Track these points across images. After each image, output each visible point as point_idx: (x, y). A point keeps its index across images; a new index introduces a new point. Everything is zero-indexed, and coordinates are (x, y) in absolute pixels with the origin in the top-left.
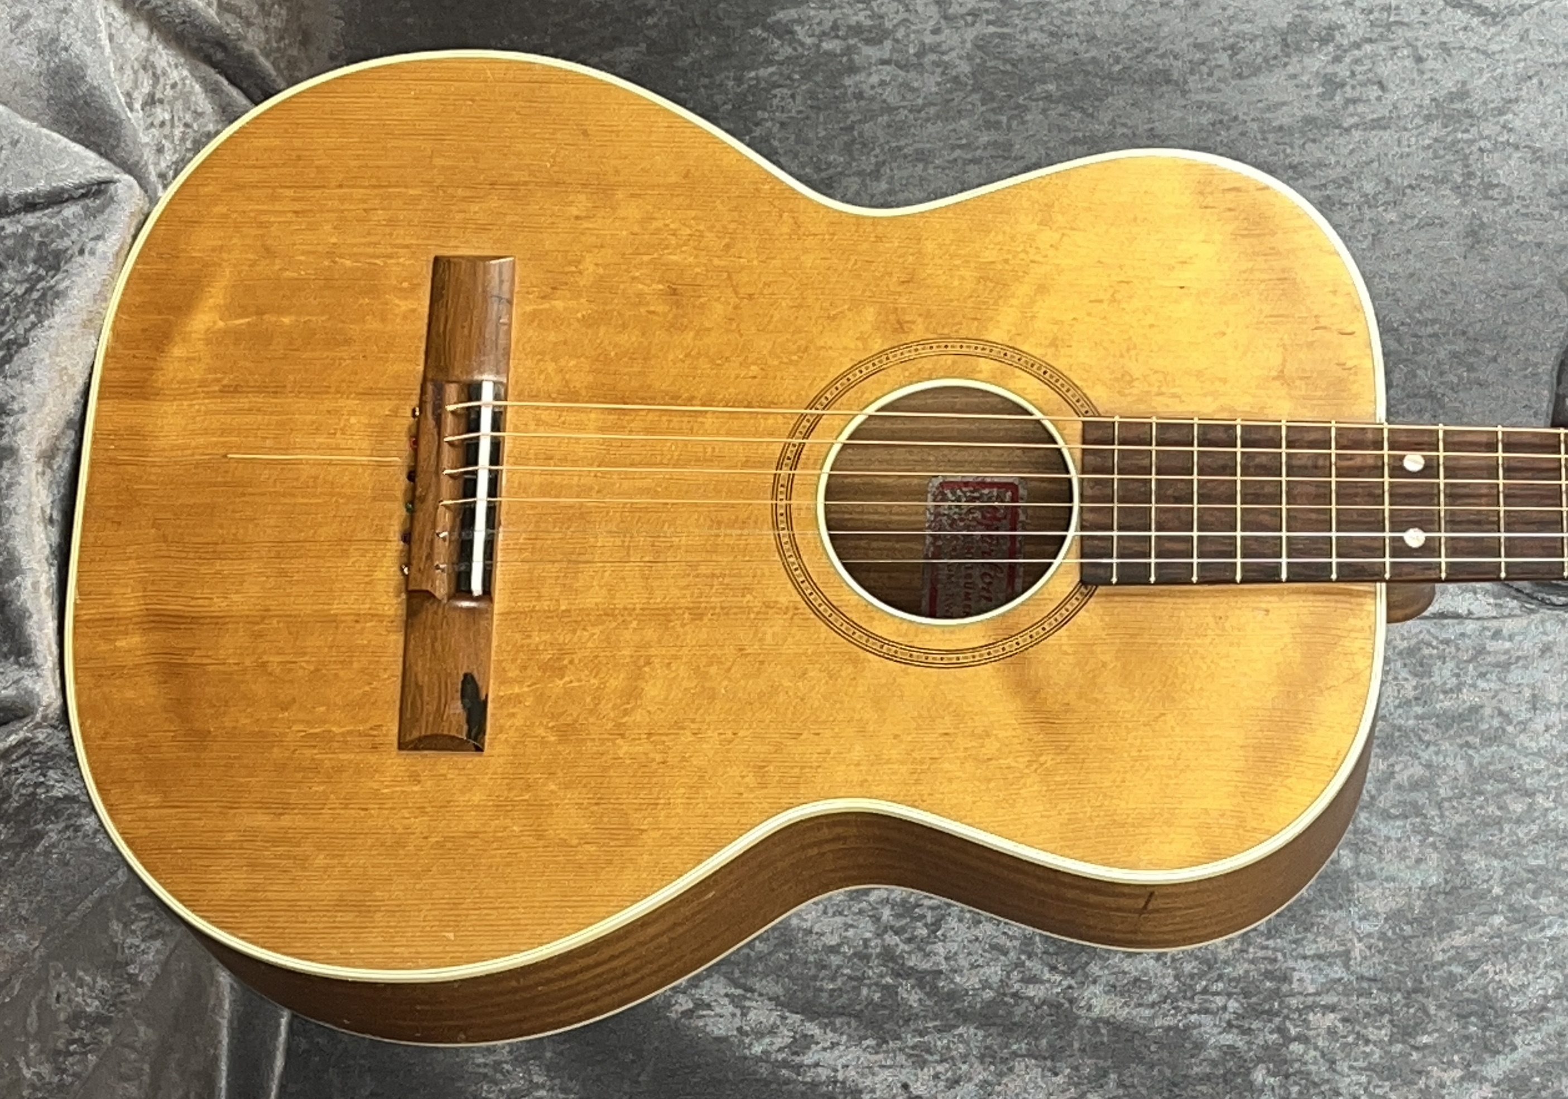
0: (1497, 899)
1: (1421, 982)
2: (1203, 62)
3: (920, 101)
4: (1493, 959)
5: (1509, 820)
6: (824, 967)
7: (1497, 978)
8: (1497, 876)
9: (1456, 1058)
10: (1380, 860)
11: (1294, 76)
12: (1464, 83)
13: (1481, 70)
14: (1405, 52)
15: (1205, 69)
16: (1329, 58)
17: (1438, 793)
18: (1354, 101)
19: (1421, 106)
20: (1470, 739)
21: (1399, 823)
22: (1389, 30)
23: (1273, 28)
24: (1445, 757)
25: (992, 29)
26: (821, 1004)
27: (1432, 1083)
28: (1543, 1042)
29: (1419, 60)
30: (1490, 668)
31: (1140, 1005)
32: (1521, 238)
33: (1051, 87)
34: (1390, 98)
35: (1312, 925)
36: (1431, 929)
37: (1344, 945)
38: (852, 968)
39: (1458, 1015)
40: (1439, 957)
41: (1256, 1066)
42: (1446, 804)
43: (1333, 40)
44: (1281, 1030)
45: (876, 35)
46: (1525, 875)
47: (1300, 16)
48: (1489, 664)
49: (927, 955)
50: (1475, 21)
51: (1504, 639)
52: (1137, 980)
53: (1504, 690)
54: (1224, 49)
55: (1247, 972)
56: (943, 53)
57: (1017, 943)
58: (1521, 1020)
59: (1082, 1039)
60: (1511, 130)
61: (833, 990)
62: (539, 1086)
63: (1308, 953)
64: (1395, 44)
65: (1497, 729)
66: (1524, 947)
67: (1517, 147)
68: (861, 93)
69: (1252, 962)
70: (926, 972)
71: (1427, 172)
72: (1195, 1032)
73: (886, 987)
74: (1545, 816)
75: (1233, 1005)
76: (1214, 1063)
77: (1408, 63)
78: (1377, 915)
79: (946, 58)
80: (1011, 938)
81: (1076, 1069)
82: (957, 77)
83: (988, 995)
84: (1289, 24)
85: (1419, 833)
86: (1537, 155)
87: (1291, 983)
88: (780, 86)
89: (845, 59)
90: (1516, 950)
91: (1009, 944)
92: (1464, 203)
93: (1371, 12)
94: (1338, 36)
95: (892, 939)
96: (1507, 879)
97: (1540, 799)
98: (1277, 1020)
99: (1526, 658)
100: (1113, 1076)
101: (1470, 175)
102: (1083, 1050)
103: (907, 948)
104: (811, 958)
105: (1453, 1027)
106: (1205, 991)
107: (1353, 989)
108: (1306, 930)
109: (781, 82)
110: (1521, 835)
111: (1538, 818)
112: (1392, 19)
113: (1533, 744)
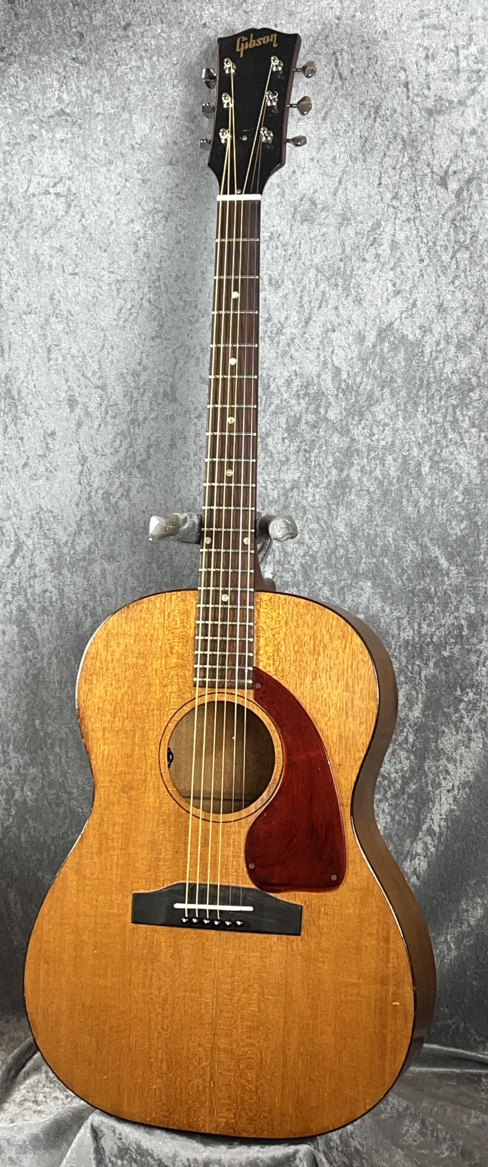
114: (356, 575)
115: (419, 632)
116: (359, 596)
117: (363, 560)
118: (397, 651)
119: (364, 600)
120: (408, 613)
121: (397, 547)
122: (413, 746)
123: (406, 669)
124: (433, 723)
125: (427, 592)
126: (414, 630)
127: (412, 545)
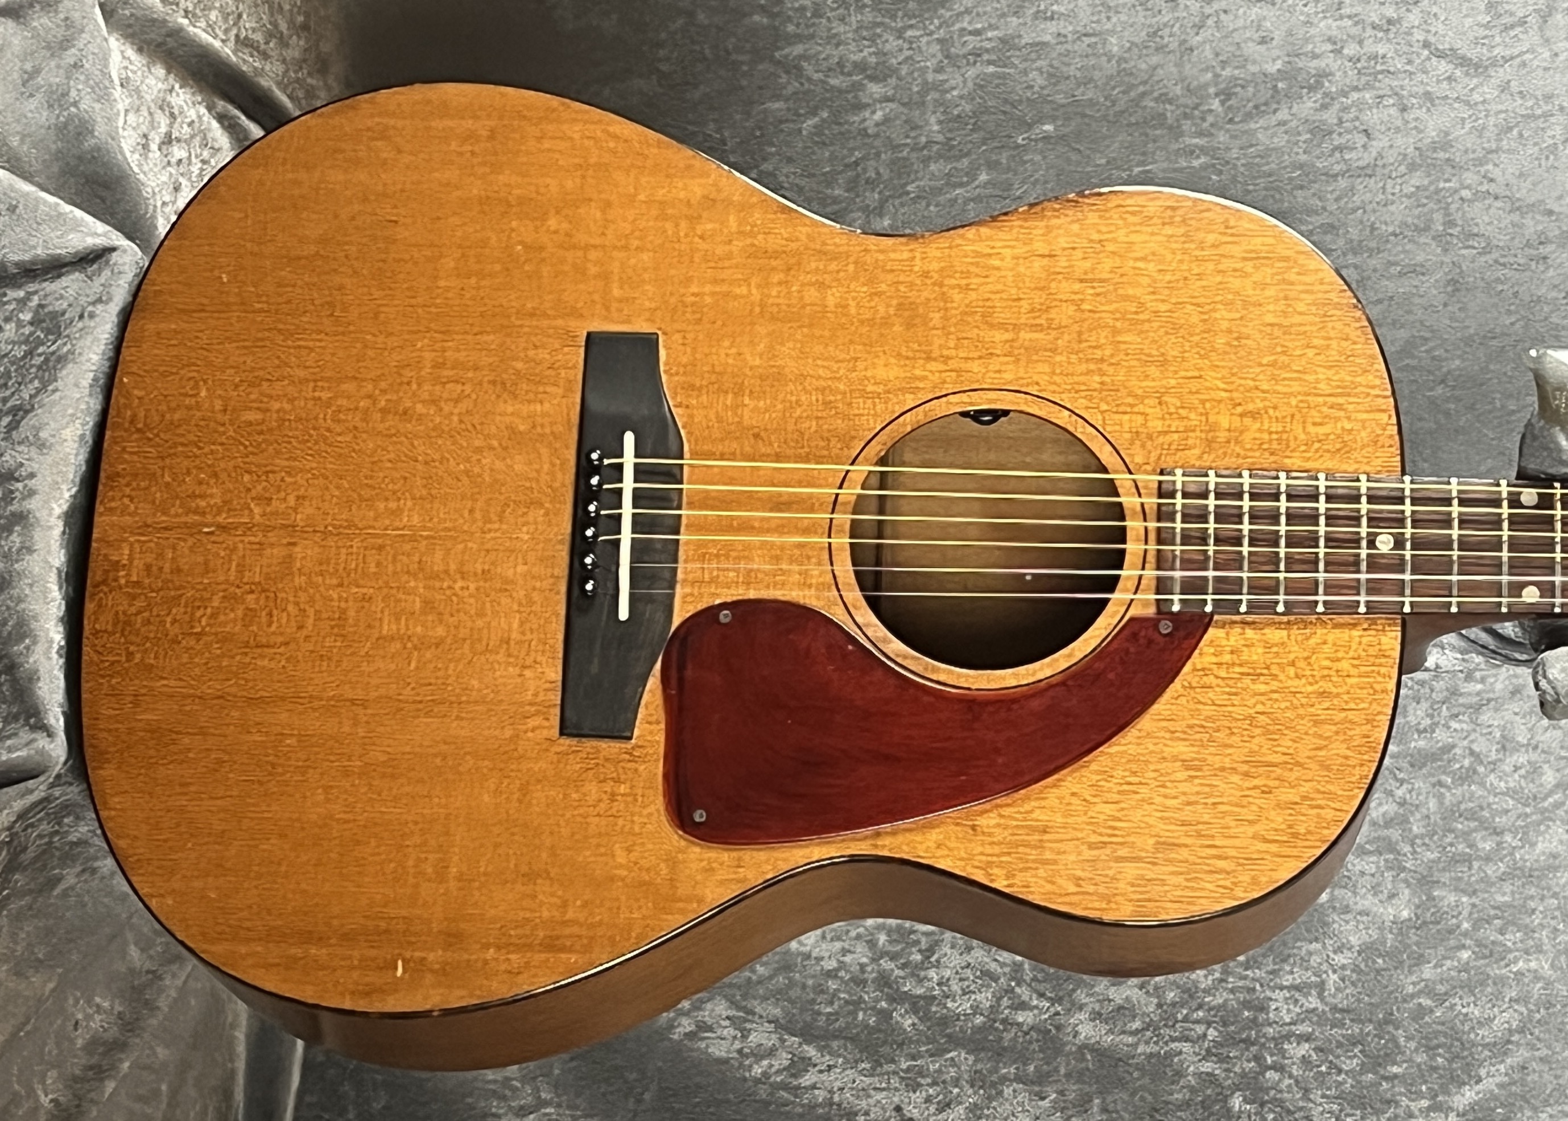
0: (1466, 934)
1: (1392, 1014)
2: (1196, 107)
3: (923, 139)
4: (1461, 993)
5: (1479, 858)
6: (822, 992)
7: (1464, 1011)
8: (1465, 913)
9: (1424, 1088)
10: (1355, 893)
11: (1282, 123)
12: (1447, 134)
13: (1463, 119)
14: (1391, 101)
15: (1196, 112)
16: (1318, 105)
17: (1411, 830)
18: (1340, 149)
19: (1405, 155)
20: (1443, 778)
21: (1374, 859)
22: (1376, 79)
23: (1265, 75)
24: (1418, 795)
25: (991, 69)
26: (818, 1027)
27: (1400, 1111)
28: (1506, 1074)
29: (1404, 109)
30: (1462, 709)
31: (1124, 1032)
32: (1500, 288)
33: (1048, 127)
34: (1376, 145)
35: (1289, 956)
36: (1402, 962)
37: (1320, 976)
38: (848, 992)
39: (1426, 1046)
40: (1410, 989)
41: (1233, 1093)
42: (1418, 841)
43: (1323, 86)
44: (1258, 1058)
45: (880, 73)
46: (1492, 912)
47: (1289, 63)
48: (1463, 705)
49: (920, 981)
50: (1458, 73)
51: (1477, 681)
52: (1120, 1008)
53: (1474, 730)
54: (1217, 95)
55: (1226, 1000)
56: (947, 91)
57: (1007, 970)
58: (1487, 1053)
59: (1068, 1064)
60: (1492, 180)
61: (830, 1014)
62: (546, 1103)
63: (1285, 983)
64: (1381, 93)
65: (1468, 770)
66: (1490, 982)
67: (1496, 198)
68: (865, 129)
69: (1232, 991)
70: (919, 997)
71: (1410, 220)
72: (1176, 1060)
73: (881, 1012)
74: (1512, 854)
75: (1212, 1033)
76: (1193, 1090)
77: (1393, 111)
78: (1352, 947)
79: (949, 96)
80: (1003, 965)
81: (1061, 1093)
82: (959, 116)
83: (979, 1020)
84: (1279, 70)
85: (1392, 868)
86: (1517, 207)
87: (1267, 1014)
88: (787, 121)
89: (850, 96)
90: (1483, 984)
91: (999, 970)
92: (1446, 251)
93: (1359, 60)
94: (1327, 84)
95: (886, 964)
96: (1476, 916)
97: (1508, 838)
98: (1254, 1049)
99: (1496, 700)
100: (1097, 1101)
101: (1452, 224)
102: (1068, 1075)
103: (901, 973)
104: (810, 982)
105: (1420, 1058)
106: (1185, 1019)
107: (1328, 1019)
108: (1284, 961)
109: (790, 117)
110: (1489, 872)
111: (1505, 856)
112: (1379, 68)
113: (1502, 784)
114: (1425, 882)
115: (1288, 1037)
116: (1375, 890)
117: (1464, 899)
118: (1241, 983)
119: (1367, 902)
120: (1334, 1009)
121: (1501, 981)
122: (1004, 1021)
123: (1194, 1006)
124: (1063, 1071)
125: (1389, 1058)
126: (1293, 1023)
127: (1505, 1018)
